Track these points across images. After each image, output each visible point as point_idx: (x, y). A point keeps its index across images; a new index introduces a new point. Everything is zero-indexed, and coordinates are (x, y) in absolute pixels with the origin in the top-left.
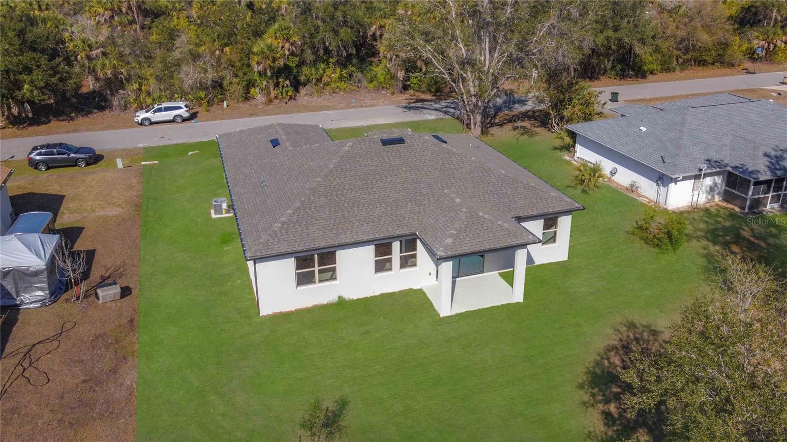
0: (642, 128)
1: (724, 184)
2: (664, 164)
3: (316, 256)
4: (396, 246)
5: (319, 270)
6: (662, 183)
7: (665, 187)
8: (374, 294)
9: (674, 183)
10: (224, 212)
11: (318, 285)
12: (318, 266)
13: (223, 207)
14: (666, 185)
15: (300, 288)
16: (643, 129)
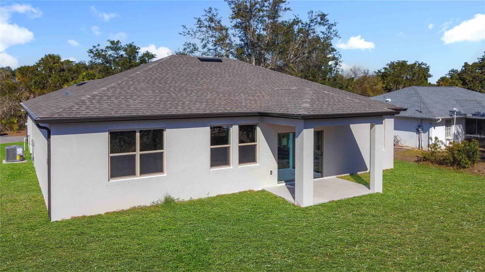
0: (387, 100)
1: (464, 133)
2: (421, 113)
3: (138, 135)
4: (234, 132)
5: (141, 155)
6: (422, 130)
7: (425, 133)
8: (210, 196)
9: (433, 128)
10: (18, 158)
11: (138, 178)
12: (141, 150)
13: (18, 153)
14: (426, 130)
15: (113, 181)
16: (390, 100)
